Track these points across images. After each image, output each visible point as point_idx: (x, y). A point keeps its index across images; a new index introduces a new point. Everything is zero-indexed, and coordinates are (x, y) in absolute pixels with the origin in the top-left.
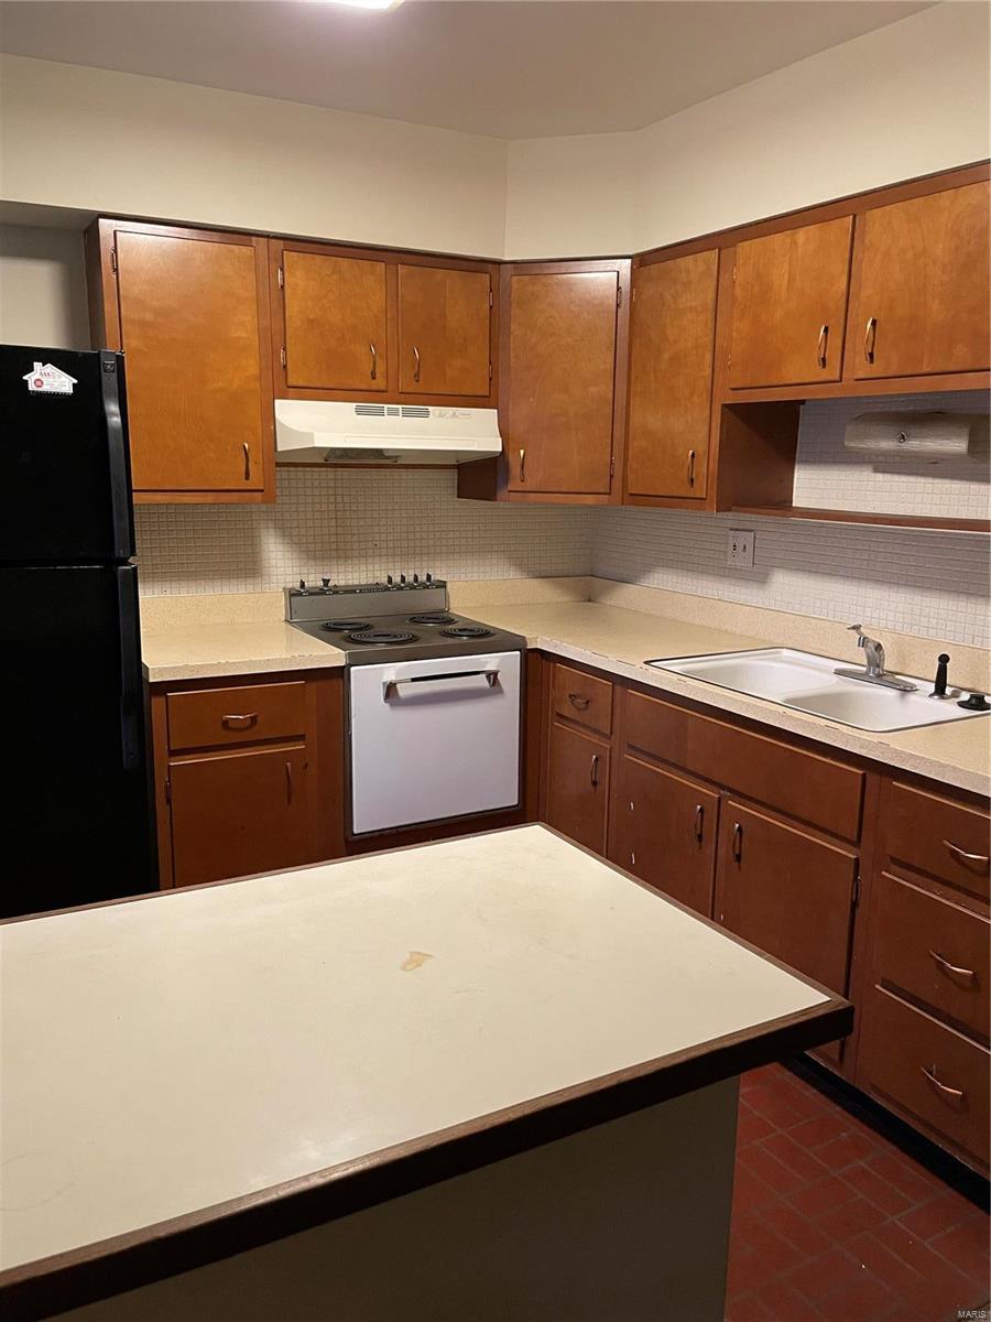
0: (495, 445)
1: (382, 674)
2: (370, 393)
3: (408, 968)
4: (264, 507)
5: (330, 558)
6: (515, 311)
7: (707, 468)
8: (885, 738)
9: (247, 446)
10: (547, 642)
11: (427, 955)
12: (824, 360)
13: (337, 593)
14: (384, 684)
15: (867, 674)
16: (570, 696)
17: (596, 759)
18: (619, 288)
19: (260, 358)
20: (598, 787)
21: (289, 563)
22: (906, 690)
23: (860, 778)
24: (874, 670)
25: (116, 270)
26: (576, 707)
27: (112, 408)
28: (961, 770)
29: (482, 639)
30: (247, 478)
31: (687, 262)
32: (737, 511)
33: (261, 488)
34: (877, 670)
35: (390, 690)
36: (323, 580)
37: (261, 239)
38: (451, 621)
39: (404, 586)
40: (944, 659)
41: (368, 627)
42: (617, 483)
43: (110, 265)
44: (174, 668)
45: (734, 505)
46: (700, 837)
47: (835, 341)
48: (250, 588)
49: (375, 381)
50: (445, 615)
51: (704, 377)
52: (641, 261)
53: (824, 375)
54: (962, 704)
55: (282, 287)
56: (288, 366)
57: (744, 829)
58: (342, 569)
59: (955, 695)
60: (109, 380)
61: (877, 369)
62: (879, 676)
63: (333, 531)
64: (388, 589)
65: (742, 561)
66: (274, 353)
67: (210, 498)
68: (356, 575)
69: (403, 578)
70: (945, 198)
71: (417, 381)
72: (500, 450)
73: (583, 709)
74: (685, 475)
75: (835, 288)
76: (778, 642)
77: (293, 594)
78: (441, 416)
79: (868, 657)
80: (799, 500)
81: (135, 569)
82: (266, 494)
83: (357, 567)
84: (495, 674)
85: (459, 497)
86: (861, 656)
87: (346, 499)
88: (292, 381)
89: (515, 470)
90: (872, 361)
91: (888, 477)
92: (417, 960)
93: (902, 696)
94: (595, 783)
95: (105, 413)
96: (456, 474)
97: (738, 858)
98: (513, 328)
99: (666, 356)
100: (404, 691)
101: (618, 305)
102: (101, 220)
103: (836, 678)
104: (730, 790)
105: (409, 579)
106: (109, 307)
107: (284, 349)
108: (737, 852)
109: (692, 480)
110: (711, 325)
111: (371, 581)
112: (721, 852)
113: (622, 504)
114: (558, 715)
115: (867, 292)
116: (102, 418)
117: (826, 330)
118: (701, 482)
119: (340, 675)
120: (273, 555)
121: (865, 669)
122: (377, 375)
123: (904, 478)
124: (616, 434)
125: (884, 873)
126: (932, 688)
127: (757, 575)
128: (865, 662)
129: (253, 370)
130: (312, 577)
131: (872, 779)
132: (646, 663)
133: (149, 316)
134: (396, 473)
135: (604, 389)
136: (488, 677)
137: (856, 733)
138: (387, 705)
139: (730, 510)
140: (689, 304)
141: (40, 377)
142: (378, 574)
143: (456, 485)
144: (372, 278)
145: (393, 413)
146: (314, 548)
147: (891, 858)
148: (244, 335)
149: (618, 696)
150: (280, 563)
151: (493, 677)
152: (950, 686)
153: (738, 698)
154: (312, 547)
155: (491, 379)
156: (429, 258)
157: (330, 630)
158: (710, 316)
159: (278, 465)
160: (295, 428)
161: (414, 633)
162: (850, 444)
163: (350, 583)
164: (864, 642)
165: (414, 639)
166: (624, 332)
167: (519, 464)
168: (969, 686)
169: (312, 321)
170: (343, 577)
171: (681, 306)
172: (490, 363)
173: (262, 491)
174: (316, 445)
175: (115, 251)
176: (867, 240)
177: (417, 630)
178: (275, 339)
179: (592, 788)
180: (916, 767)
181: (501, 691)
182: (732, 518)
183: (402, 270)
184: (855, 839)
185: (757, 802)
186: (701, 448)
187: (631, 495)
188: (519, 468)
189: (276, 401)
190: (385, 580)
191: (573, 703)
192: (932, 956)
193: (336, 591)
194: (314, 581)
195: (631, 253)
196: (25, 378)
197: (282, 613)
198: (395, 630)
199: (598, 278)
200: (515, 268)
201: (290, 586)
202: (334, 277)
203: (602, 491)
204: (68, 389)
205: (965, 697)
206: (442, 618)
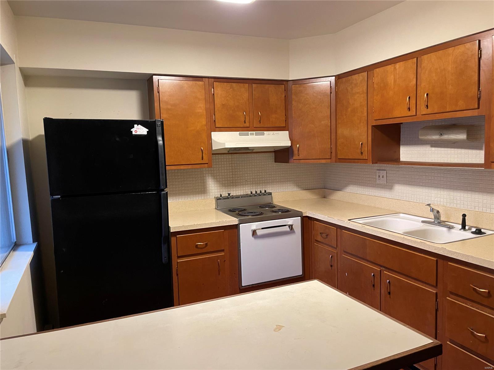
0: (288, 144)
1: (251, 227)
2: (244, 128)
3: (276, 330)
4: (207, 169)
5: (230, 186)
6: (293, 97)
7: (367, 149)
8: (444, 246)
9: (202, 148)
10: (311, 213)
11: (283, 326)
12: (409, 108)
13: (233, 198)
14: (252, 230)
15: (434, 222)
16: (320, 233)
17: (332, 257)
18: (331, 87)
19: (206, 118)
20: (333, 267)
21: (216, 188)
22: (450, 228)
23: (435, 262)
24: (437, 221)
25: (159, 92)
26: (322, 237)
27: (160, 138)
28: (475, 258)
29: (286, 213)
30: (202, 159)
31: (356, 77)
32: (380, 163)
33: (207, 163)
34: (438, 220)
35: (254, 232)
36: (228, 194)
37: (206, 79)
38: (274, 207)
39: (256, 195)
40: (464, 216)
41: (245, 210)
42: (333, 154)
43: (156, 91)
44: (179, 226)
45: (378, 161)
46: (374, 286)
47: (413, 101)
48: (203, 198)
49: (246, 124)
50: (272, 204)
51: (364, 116)
52: (339, 77)
53: (409, 114)
54: (473, 233)
55: (213, 94)
56: (216, 121)
57: (390, 282)
58: (234, 189)
59: (470, 229)
60: (159, 129)
61: (429, 111)
62: (439, 223)
63: (231, 176)
64: (251, 196)
65: (383, 181)
66: (211, 116)
67: (190, 167)
68: (239, 191)
69: (256, 192)
70: (450, 50)
71: (260, 123)
72: (290, 145)
73: (326, 238)
74: (359, 151)
75: (411, 83)
76: (398, 211)
77: (218, 199)
78: (268, 135)
79: (434, 216)
80: (403, 158)
81: (167, 192)
82: (209, 164)
83: (240, 188)
84: (292, 226)
85: (275, 162)
86: (432, 216)
87: (236, 165)
88: (217, 125)
89: (296, 152)
90: (427, 108)
91: (437, 149)
92: (279, 328)
93: (449, 230)
94: (331, 266)
95: (157, 140)
96: (274, 154)
97: (389, 293)
98: (293, 102)
99: (349, 109)
100: (259, 233)
101: (331, 93)
102: (154, 76)
103: (422, 224)
104: (384, 267)
105: (259, 192)
106: (156, 104)
107: (215, 115)
108: (389, 291)
109: (362, 153)
110: (366, 98)
111: (245, 193)
112: (383, 291)
113: (336, 162)
114: (316, 240)
115: (424, 84)
116: (156, 142)
117: (409, 98)
118: (365, 153)
119: (236, 227)
120: (210, 185)
121: (433, 220)
122: (246, 122)
123: (443, 149)
124: (332, 138)
125: (447, 298)
126: (460, 227)
127: (389, 186)
128: (433, 217)
129: (204, 123)
130: (224, 193)
131: (440, 262)
132: (349, 220)
133: (169, 107)
134: (253, 155)
135: (327, 122)
136: (289, 227)
137: (432, 244)
138: (253, 238)
139: (377, 163)
140: (357, 91)
141: (136, 130)
142: (247, 191)
143: (274, 158)
144: (243, 89)
145: (252, 134)
146: (225, 182)
147: (450, 292)
148: (201, 111)
149: (339, 233)
150: (213, 188)
151: (291, 227)
152: (467, 226)
153: (385, 232)
154: (224, 182)
155: (286, 121)
156: (263, 81)
157: (231, 211)
158: (365, 95)
159: (213, 154)
160: (218, 141)
161: (262, 211)
162: (420, 137)
163: (237, 194)
164: (432, 210)
165: (261, 214)
166: (333, 102)
167: (297, 149)
168: (475, 226)
169: (224, 105)
170: (235, 192)
171: (354, 92)
172: (285, 115)
173: (207, 164)
174: (227, 147)
175: (158, 86)
176: (422, 66)
177: (262, 210)
178: (211, 112)
179: (330, 268)
180: (457, 257)
181: (294, 232)
182: (377, 166)
183: (254, 86)
184: (435, 285)
185: (395, 271)
186: (365, 141)
187: (339, 159)
188: (297, 152)
189: (212, 133)
190: (250, 193)
191: (321, 236)
192: (469, 330)
193: (233, 197)
194: (225, 194)
195: (335, 75)
196: (131, 130)
197: (214, 206)
198: (255, 211)
199: (323, 84)
200: (293, 82)
201: (216, 196)
202: (231, 89)
203: (328, 158)
204: (146, 133)
205: (474, 230)
206: (271, 206)
